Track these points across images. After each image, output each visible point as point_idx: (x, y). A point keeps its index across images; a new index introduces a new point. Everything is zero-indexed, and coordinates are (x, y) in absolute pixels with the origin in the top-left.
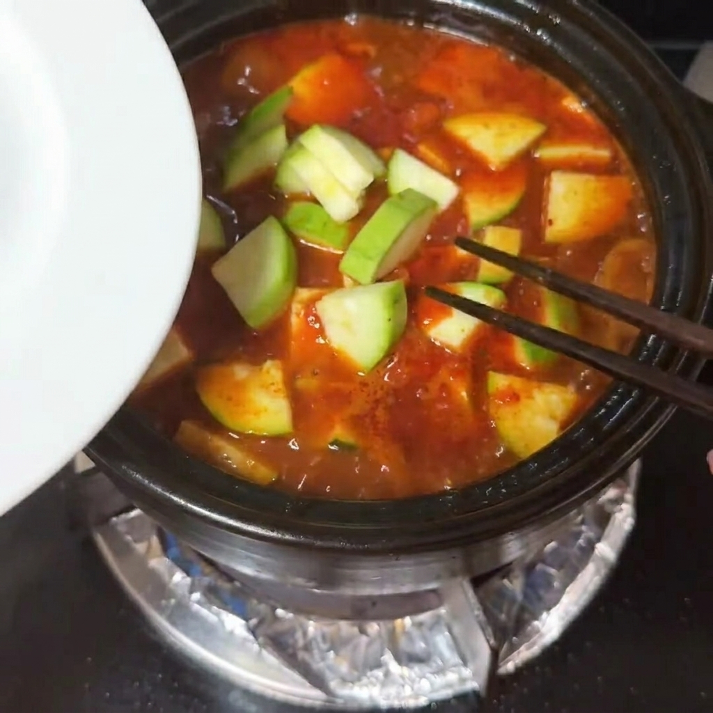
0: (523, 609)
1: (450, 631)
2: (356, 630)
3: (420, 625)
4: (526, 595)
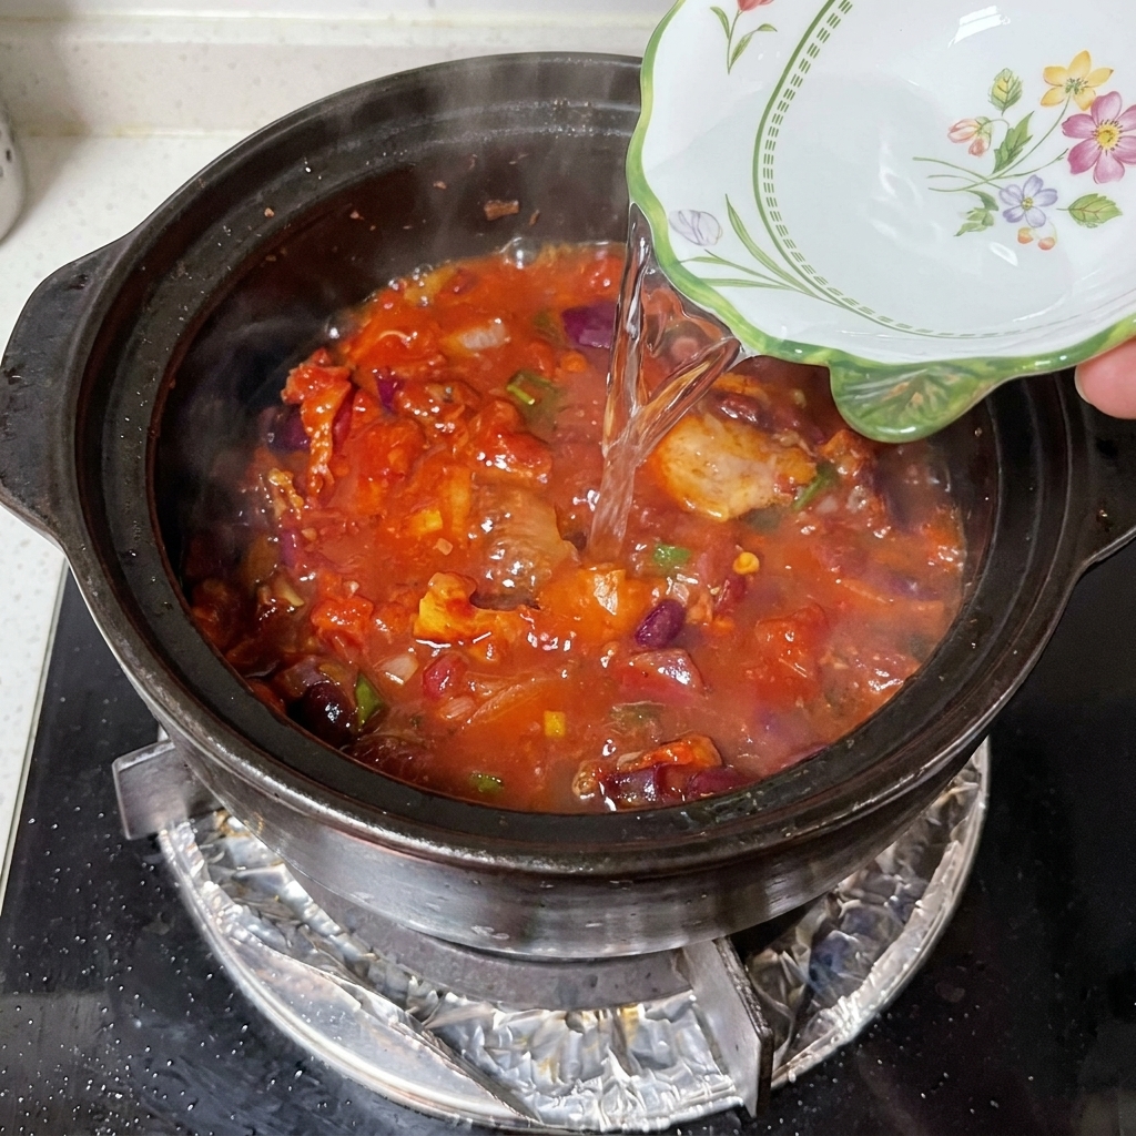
0: (809, 994)
1: (702, 1023)
2: (562, 1023)
3: (659, 1017)
4: (813, 974)
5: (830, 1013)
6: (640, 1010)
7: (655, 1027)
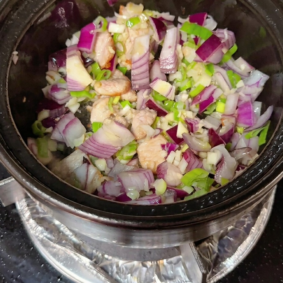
0: (218, 257)
1: (184, 265)
2: (141, 265)
3: (170, 263)
4: (219, 250)
5: (223, 263)
6: (165, 261)
7: (169, 266)
